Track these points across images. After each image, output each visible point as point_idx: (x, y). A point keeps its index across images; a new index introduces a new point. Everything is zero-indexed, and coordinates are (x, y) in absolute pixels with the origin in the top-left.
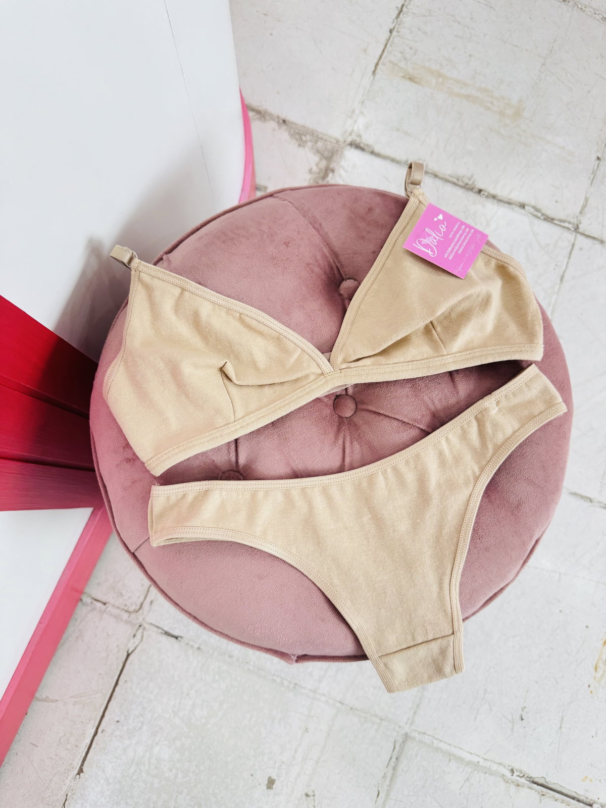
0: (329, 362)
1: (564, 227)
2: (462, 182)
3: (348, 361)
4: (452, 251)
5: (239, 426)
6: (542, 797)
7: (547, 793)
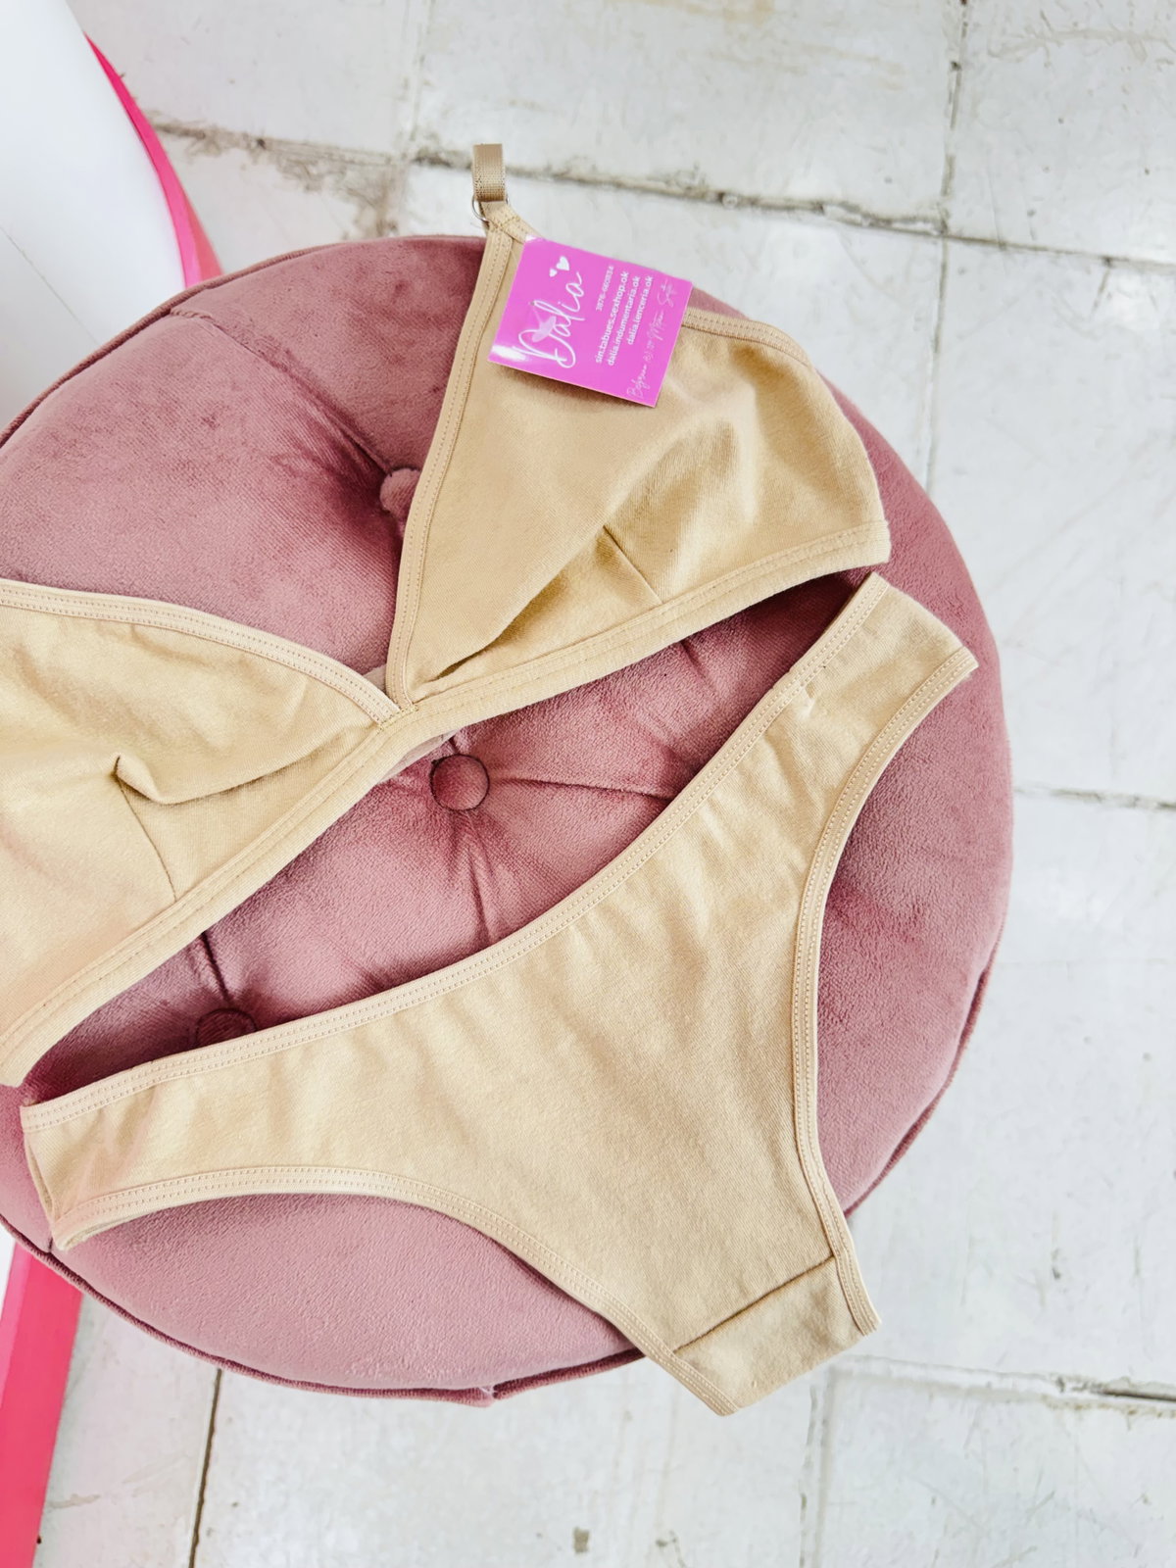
0: (385, 691)
1: (916, 233)
2: (678, 184)
3: (430, 677)
4: (611, 343)
5: (189, 911)
6: (1132, 1418)
7: (1139, 1406)
